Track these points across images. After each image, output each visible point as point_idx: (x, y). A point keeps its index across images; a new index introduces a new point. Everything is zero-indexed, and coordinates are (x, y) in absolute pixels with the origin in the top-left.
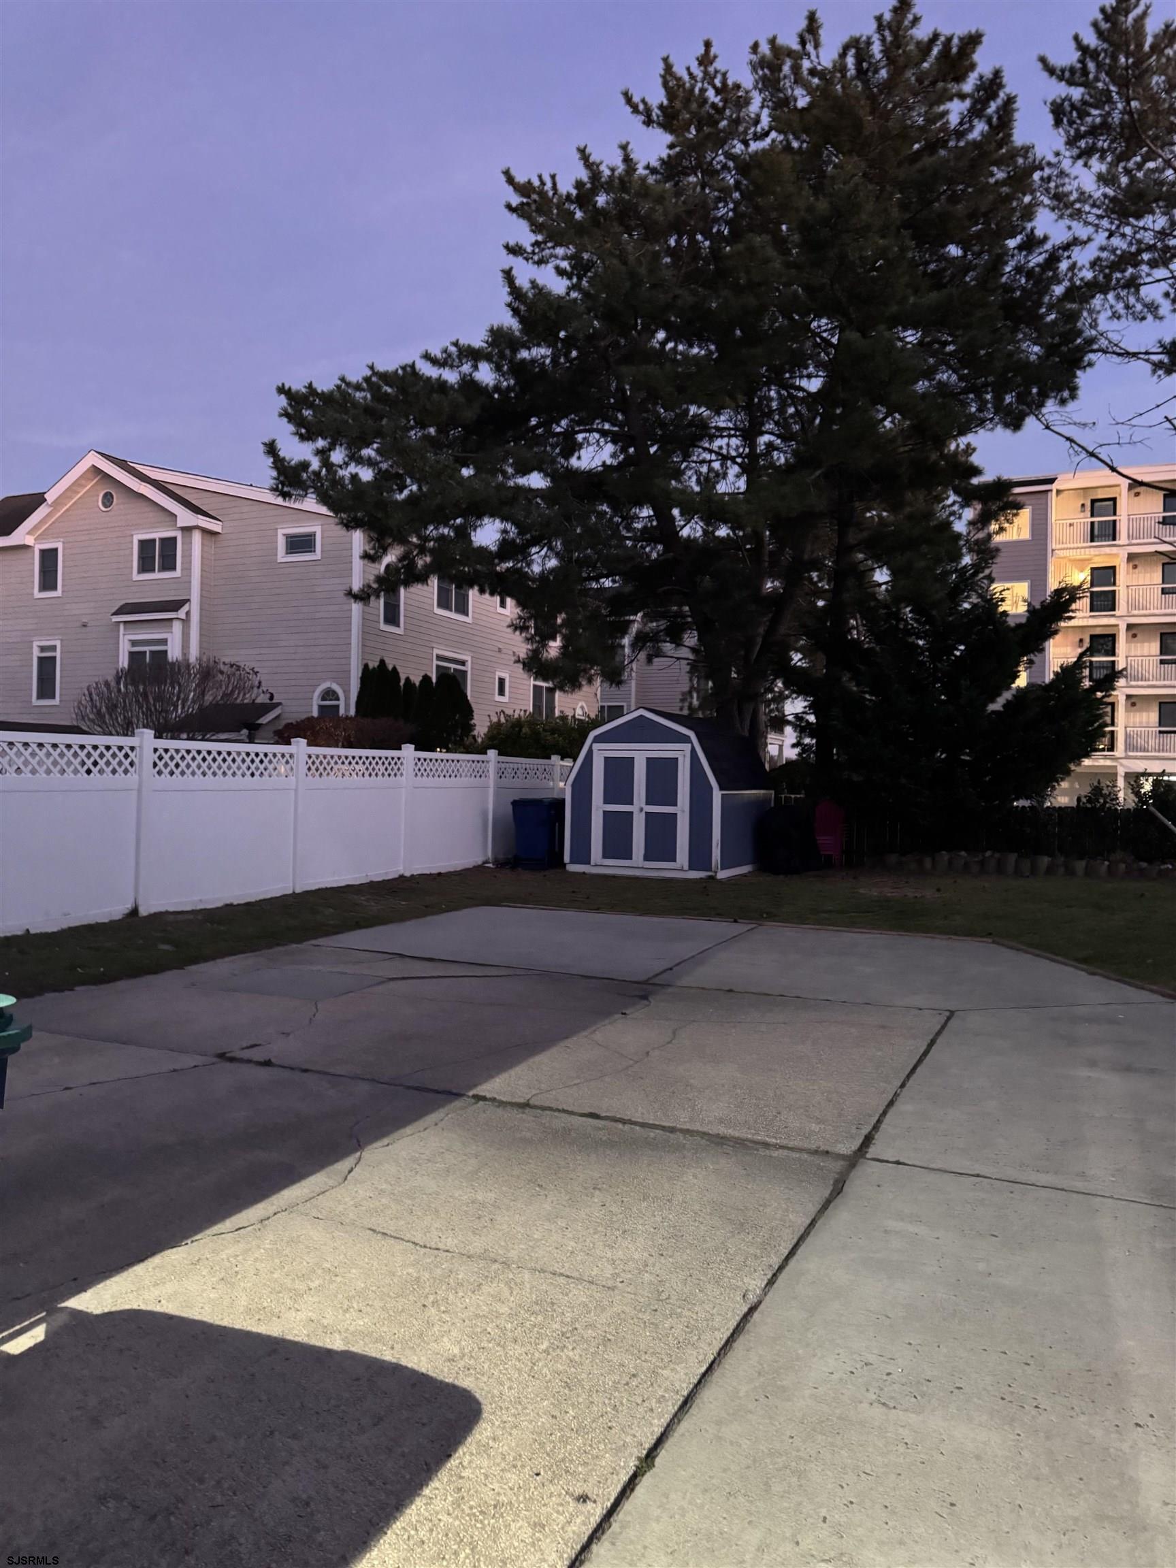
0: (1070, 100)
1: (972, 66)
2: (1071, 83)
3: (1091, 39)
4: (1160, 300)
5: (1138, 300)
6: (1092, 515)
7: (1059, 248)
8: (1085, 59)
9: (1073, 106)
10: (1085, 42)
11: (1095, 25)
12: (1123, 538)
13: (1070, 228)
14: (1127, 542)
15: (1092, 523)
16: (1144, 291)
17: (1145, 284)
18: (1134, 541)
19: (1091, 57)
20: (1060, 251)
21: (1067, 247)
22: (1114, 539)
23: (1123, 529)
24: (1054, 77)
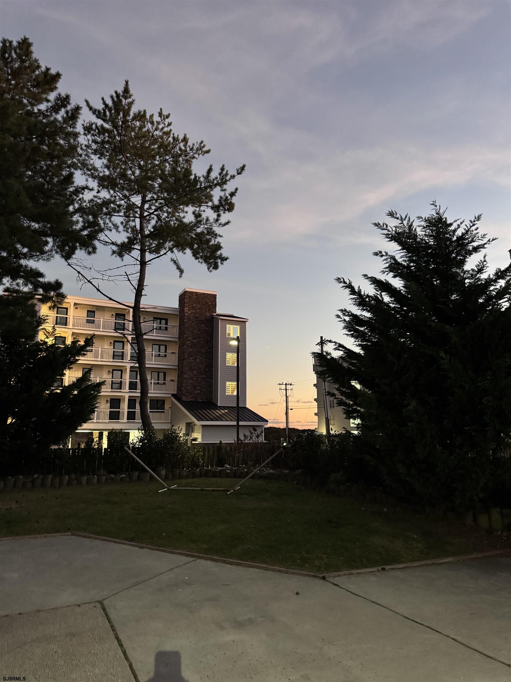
0: (96, 124)
1: (56, 88)
2: (98, 117)
3: (110, 102)
4: (119, 224)
5: (110, 221)
6: (57, 313)
7: (80, 188)
8: (106, 109)
9: (97, 127)
10: (107, 102)
11: (112, 97)
12: (71, 326)
13: (87, 181)
14: (72, 328)
15: (57, 317)
16: (113, 218)
17: (114, 216)
18: (75, 328)
19: (109, 110)
20: (80, 189)
21: (83, 188)
22: (66, 325)
23: (71, 321)
24: (91, 111)
